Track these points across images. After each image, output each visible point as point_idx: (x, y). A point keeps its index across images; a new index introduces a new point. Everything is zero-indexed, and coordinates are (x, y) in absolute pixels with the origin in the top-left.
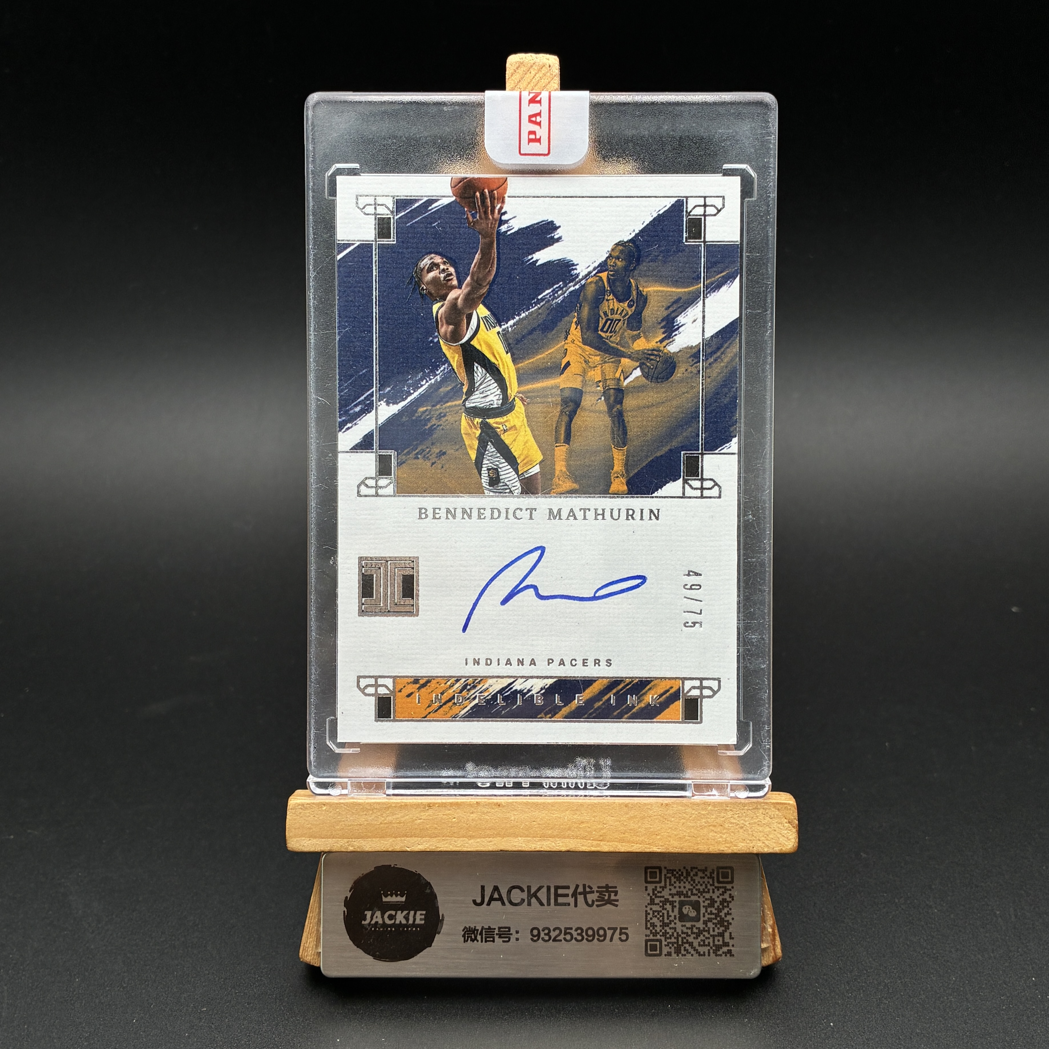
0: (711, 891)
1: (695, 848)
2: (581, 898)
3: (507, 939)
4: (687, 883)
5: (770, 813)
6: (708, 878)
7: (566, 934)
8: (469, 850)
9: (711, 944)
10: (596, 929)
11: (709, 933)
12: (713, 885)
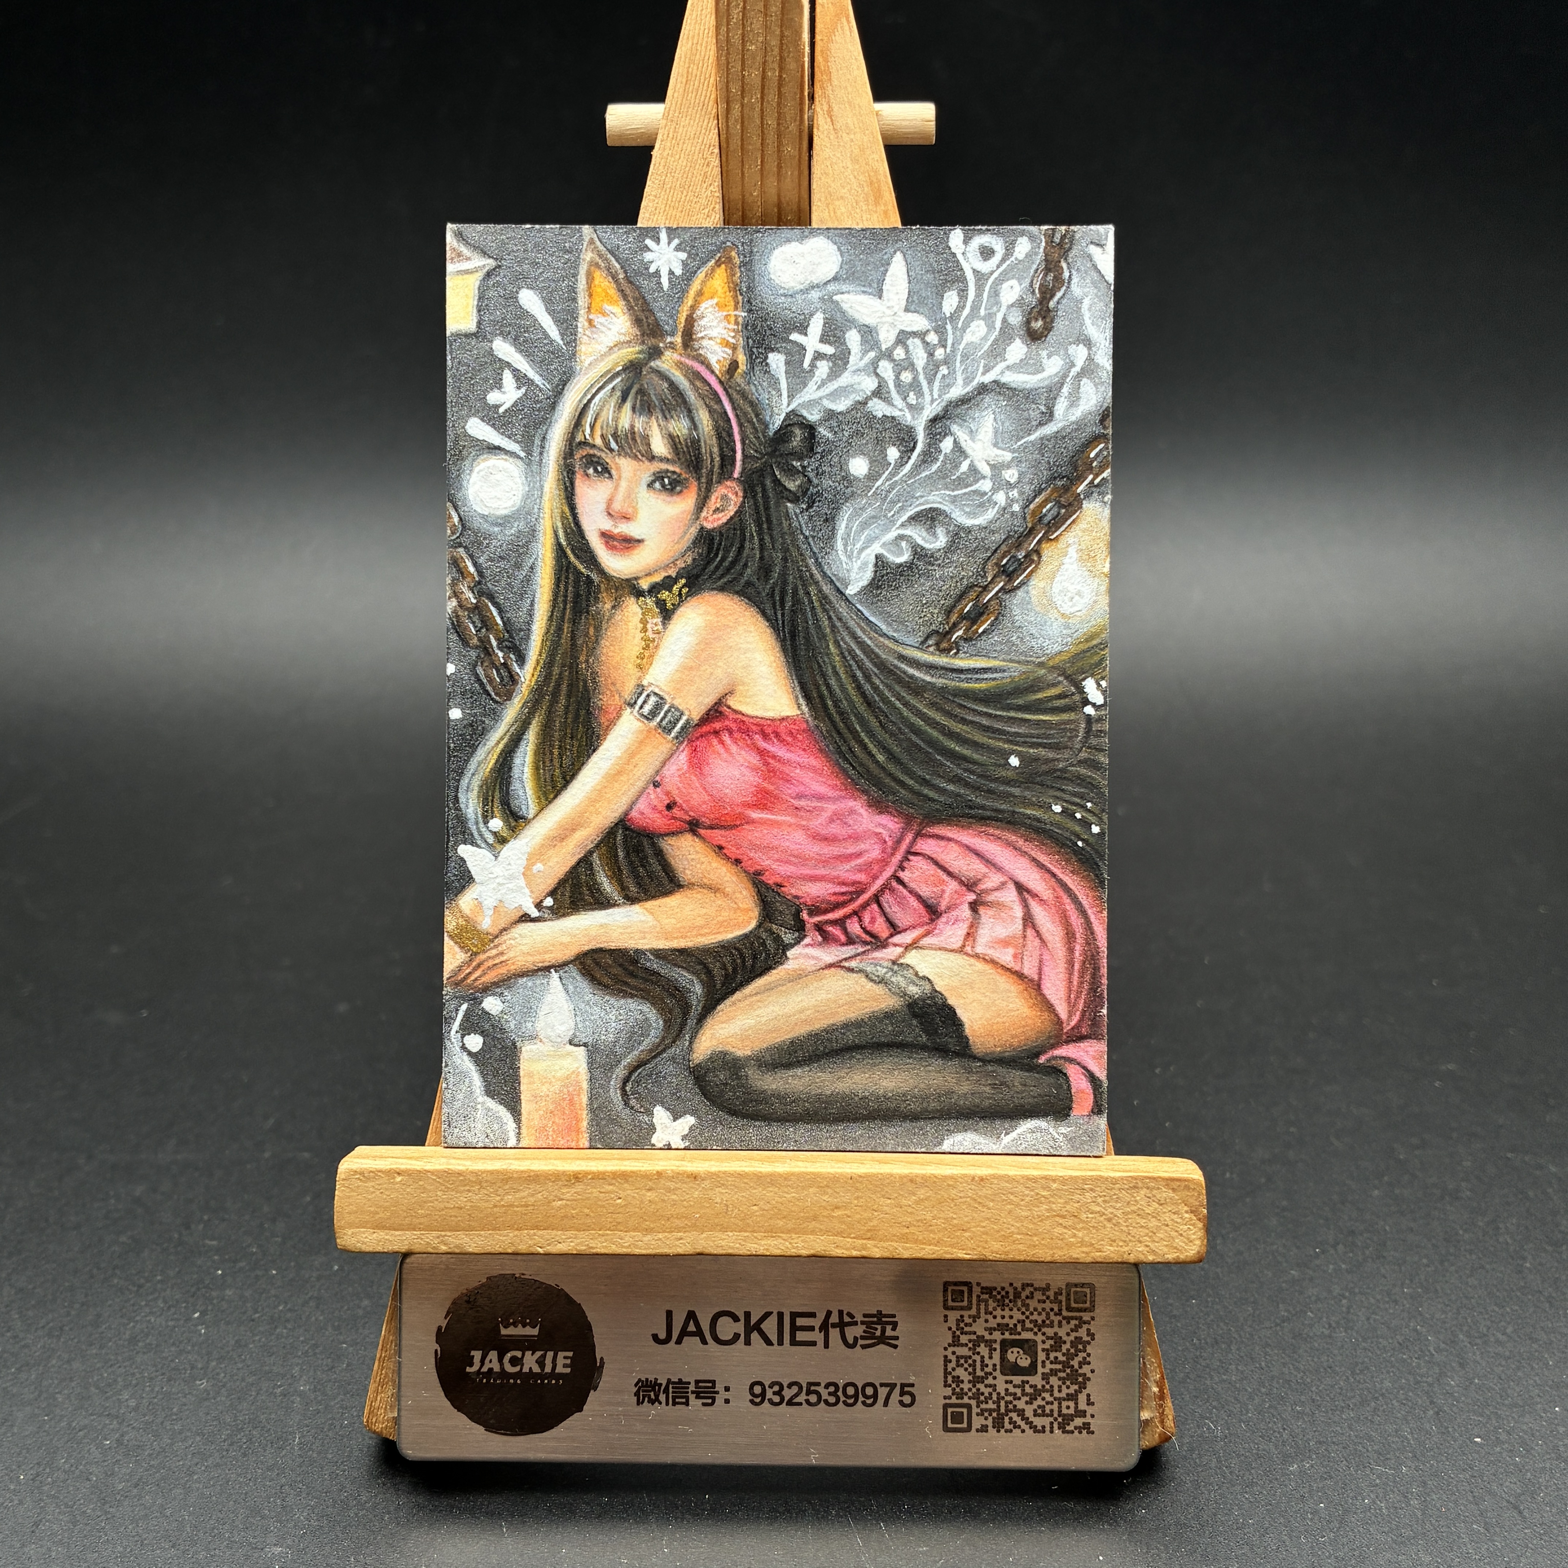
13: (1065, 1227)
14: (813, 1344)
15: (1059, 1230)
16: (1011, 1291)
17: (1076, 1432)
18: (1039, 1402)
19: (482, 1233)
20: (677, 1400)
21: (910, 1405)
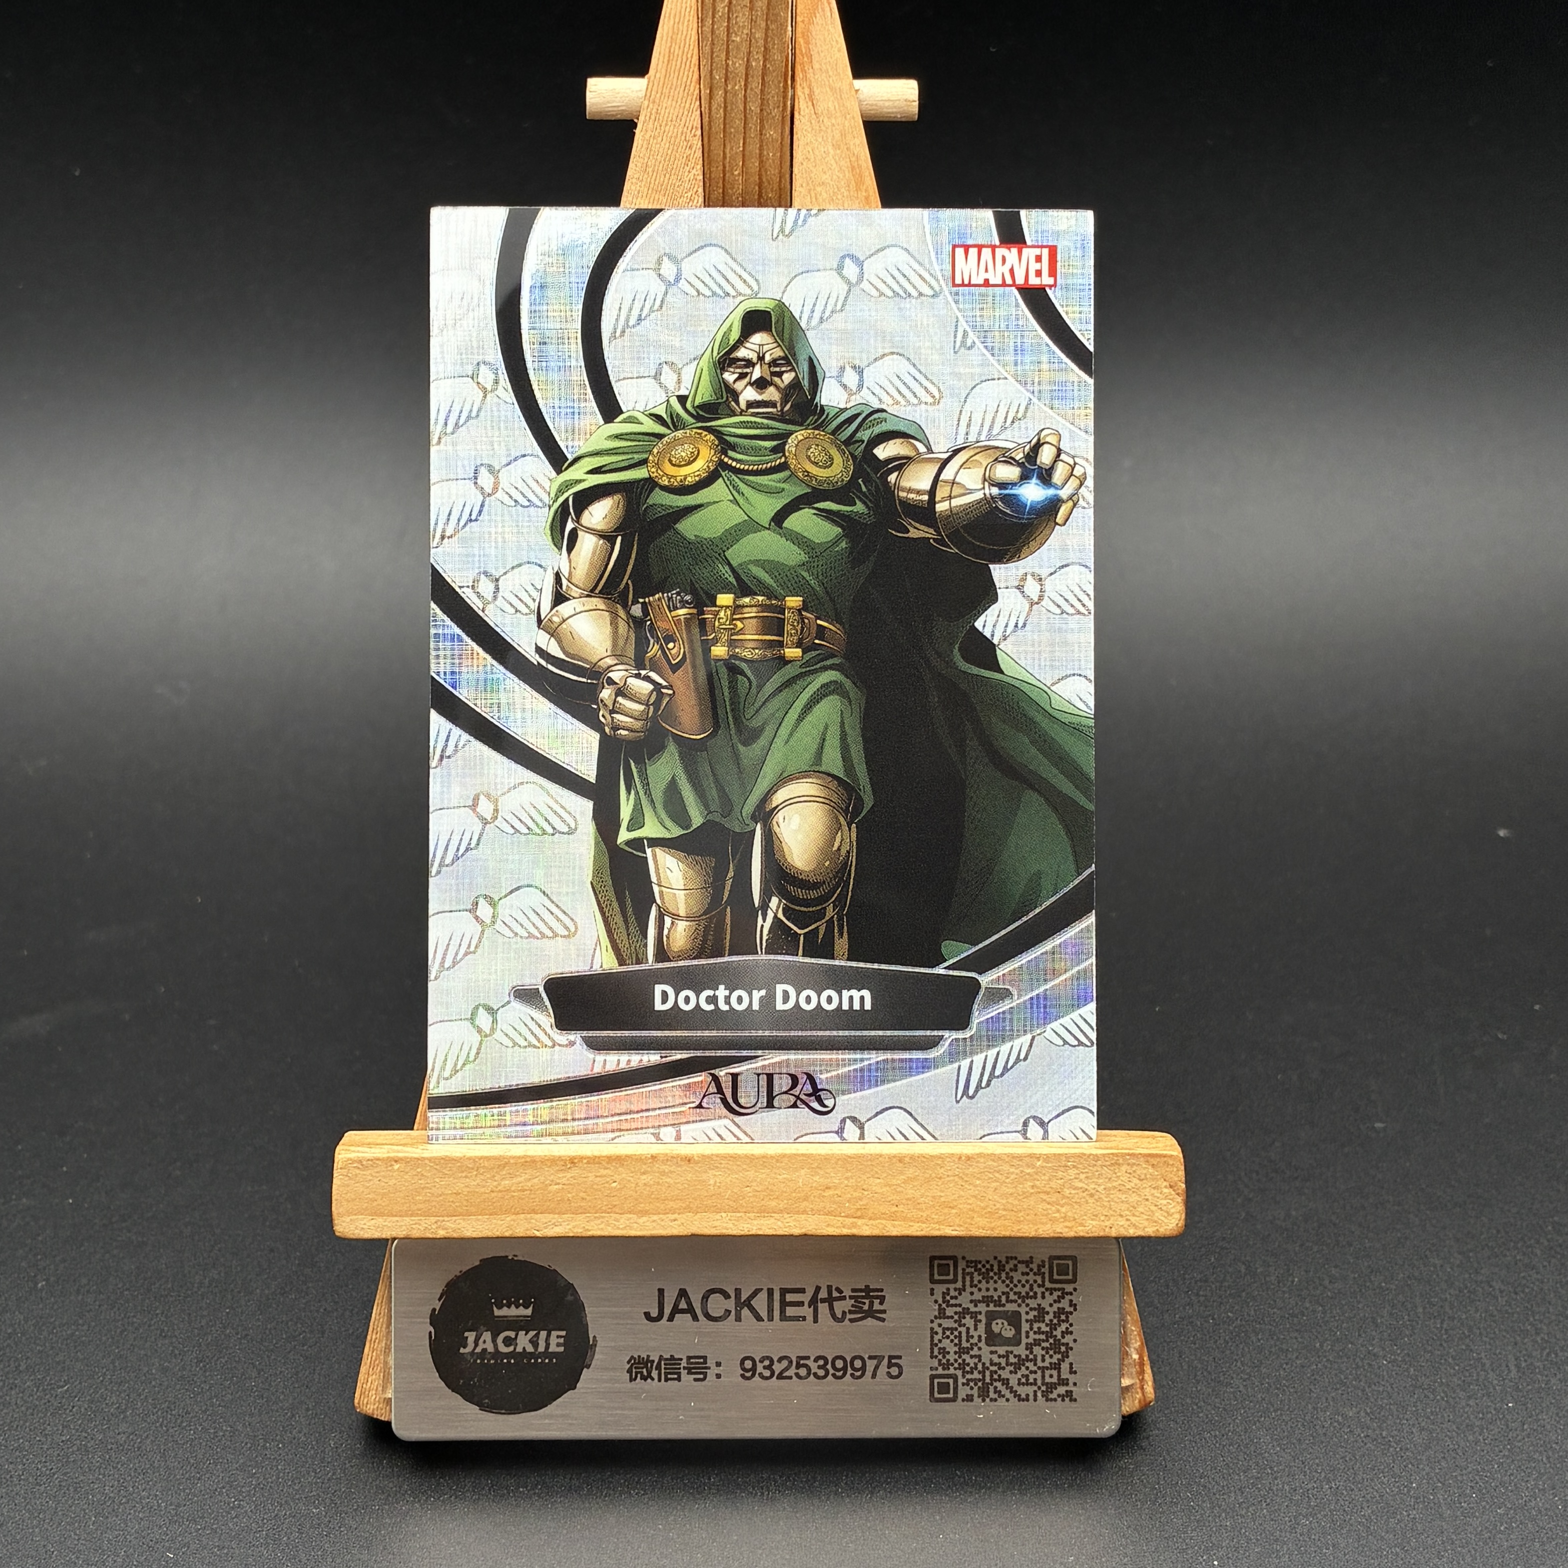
0: (1039, 1295)
1: (1016, 1228)
2: (823, 1308)
3: (701, 1376)
4: (1000, 1281)
5: (1138, 1172)
6: (1035, 1274)
7: (798, 1367)
8: (639, 1234)
9: (1039, 1382)
10: (849, 1360)
11: (1035, 1364)
12: (1043, 1286)
13: (1049, 1203)
14: (804, 1318)
15: (1042, 1206)
16: (996, 1264)
17: (1059, 1399)
18: (1023, 1371)
19: (480, 1217)
20: (669, 1376)
21: (897, 1377)
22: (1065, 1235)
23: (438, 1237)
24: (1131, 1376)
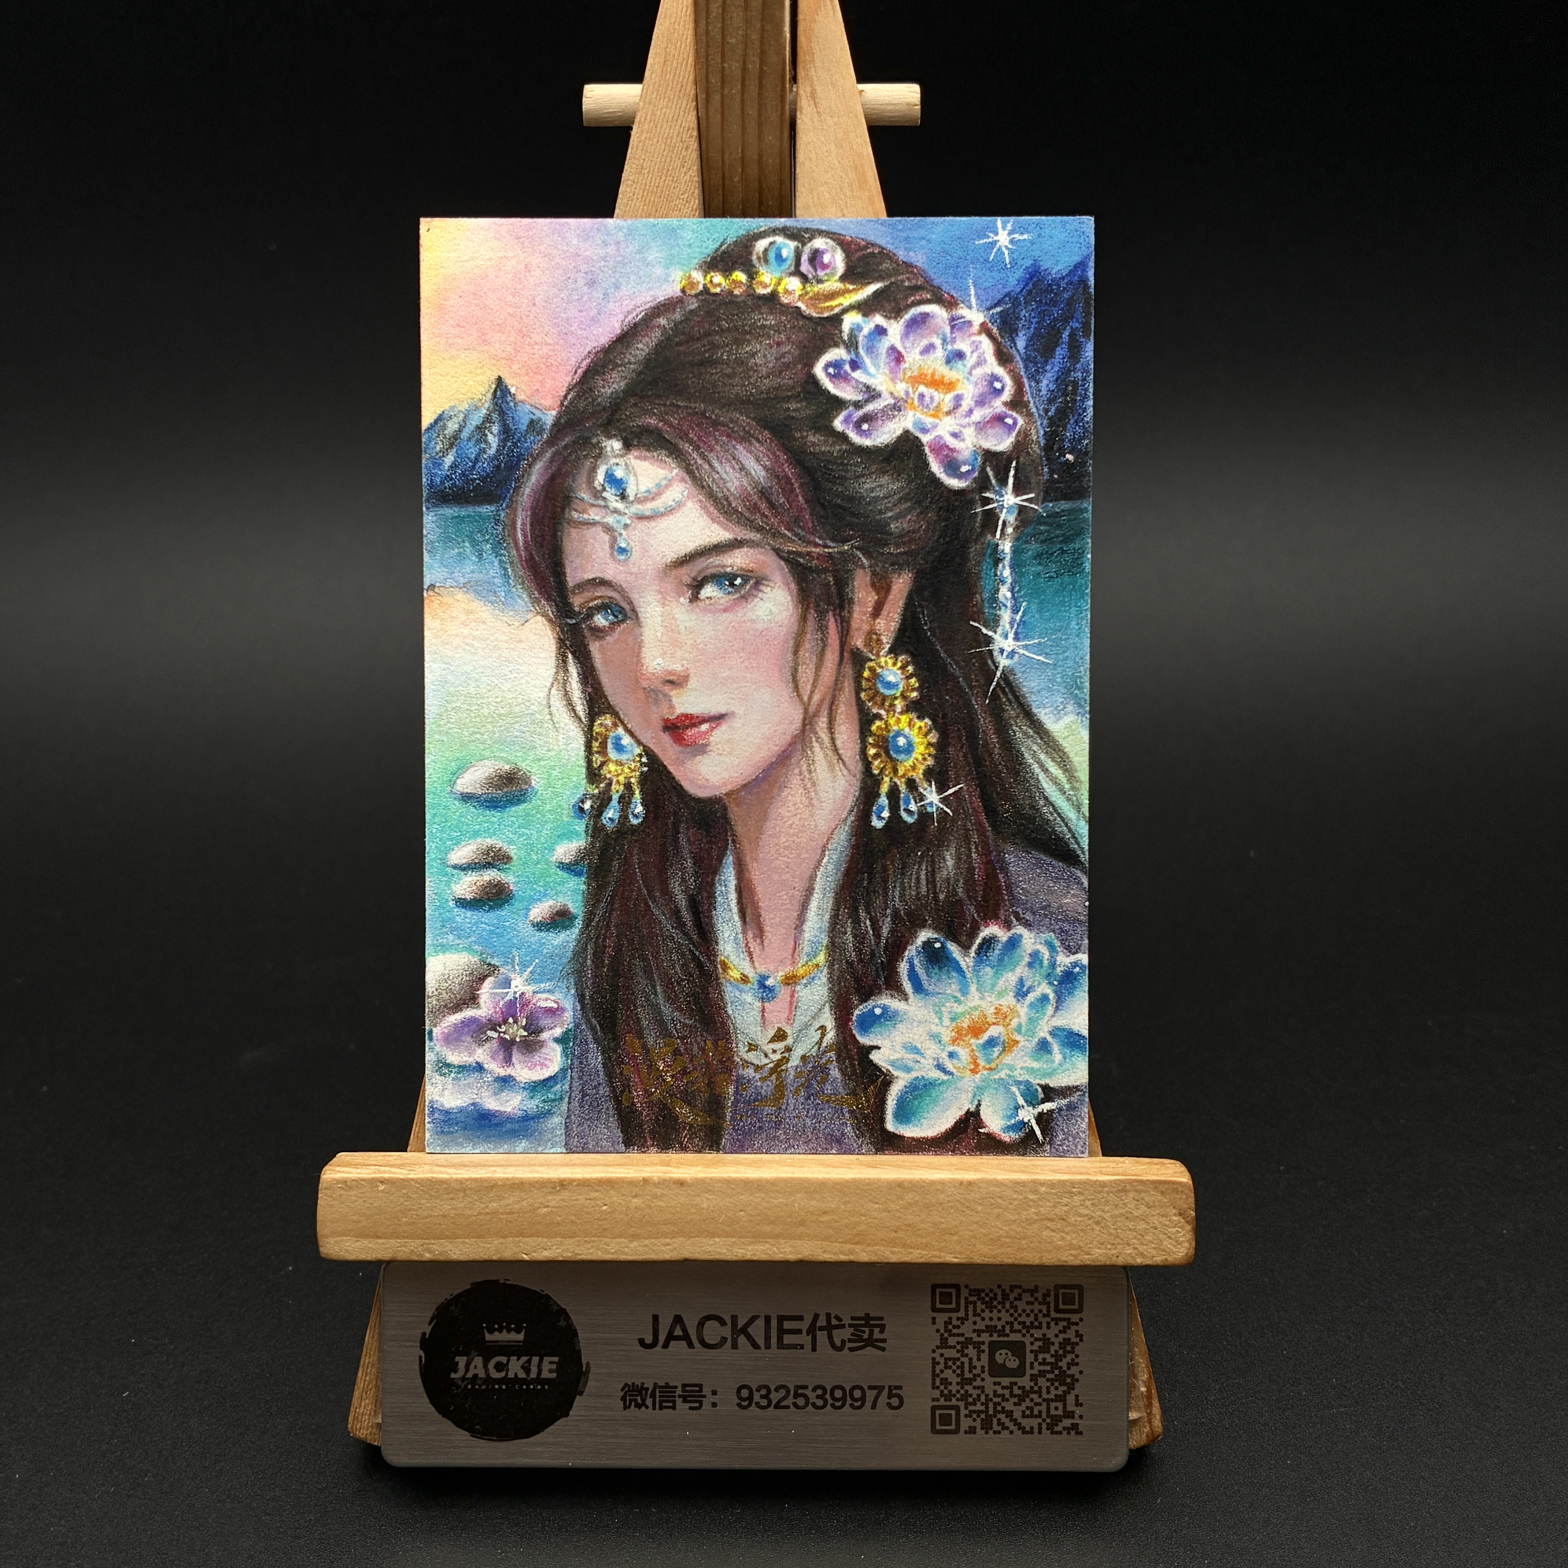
0: (1044, 1325)
1: (1019, 1256)
2: (822, 1337)
3: (697, 1405)
4: (1004, 1311)
5: (1147, 1199)
6: (1040, 1304)
7: (796, 1396)
8: (630, 1258)
9: (1044, 1415)
10: (848, 1390)
11: (1040, 1396)
12: (1048, 1315)
13: (1053, 1231)
14: (802, 1347)
15: (1047, 1233)
16: (999, 1293)
17: (1065, 1432)
18: (1028, 1402)
19: (467, 1240)
20: (664, 1404)
21: (898, 1407)
22: (1071, 1263)
23: (424, 1259)
24: (1139, 1409)
